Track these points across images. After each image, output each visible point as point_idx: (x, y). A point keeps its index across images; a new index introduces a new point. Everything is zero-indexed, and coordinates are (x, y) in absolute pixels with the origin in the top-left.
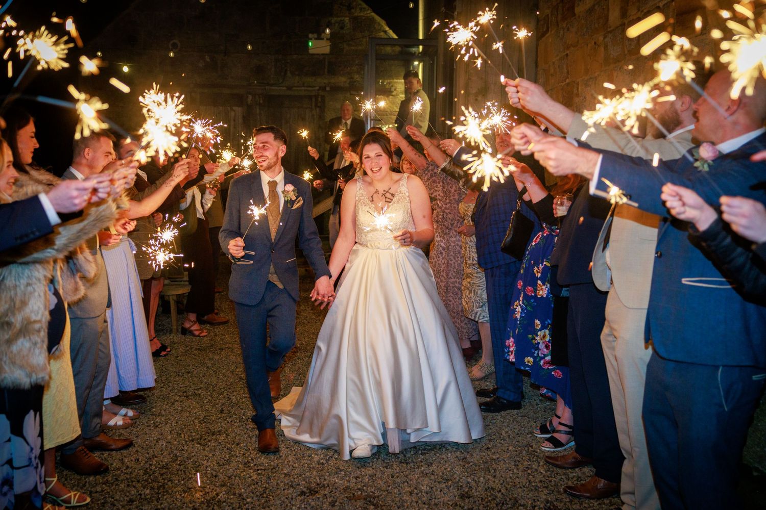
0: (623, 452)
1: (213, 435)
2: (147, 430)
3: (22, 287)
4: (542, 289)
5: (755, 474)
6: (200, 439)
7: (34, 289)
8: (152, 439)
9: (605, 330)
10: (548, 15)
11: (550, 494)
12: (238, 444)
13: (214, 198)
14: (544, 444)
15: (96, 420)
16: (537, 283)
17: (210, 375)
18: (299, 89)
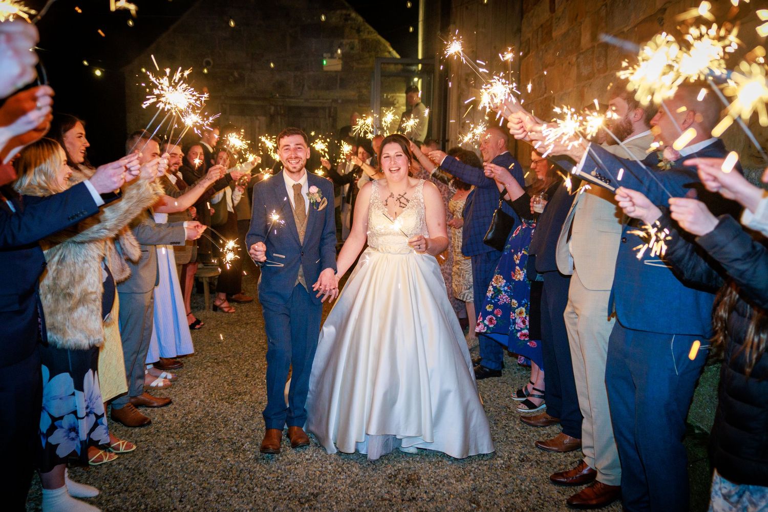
0: (582, 411)
1: (239, 395)
2: (183, 391)
3: (80, 264)
4: (520, 274)
5: (697, 431)
6: (229, 398)
7: (90, 265)
8: (188, 398)
9: (568, 309)
10: (529, 39)
11: (523, 447)
12: (260, 403)
13: (242, 195)
14: (520, 406)
15: (140, 382)
16: (515, 269)
17: (237, 346)
18: (315, 101)
